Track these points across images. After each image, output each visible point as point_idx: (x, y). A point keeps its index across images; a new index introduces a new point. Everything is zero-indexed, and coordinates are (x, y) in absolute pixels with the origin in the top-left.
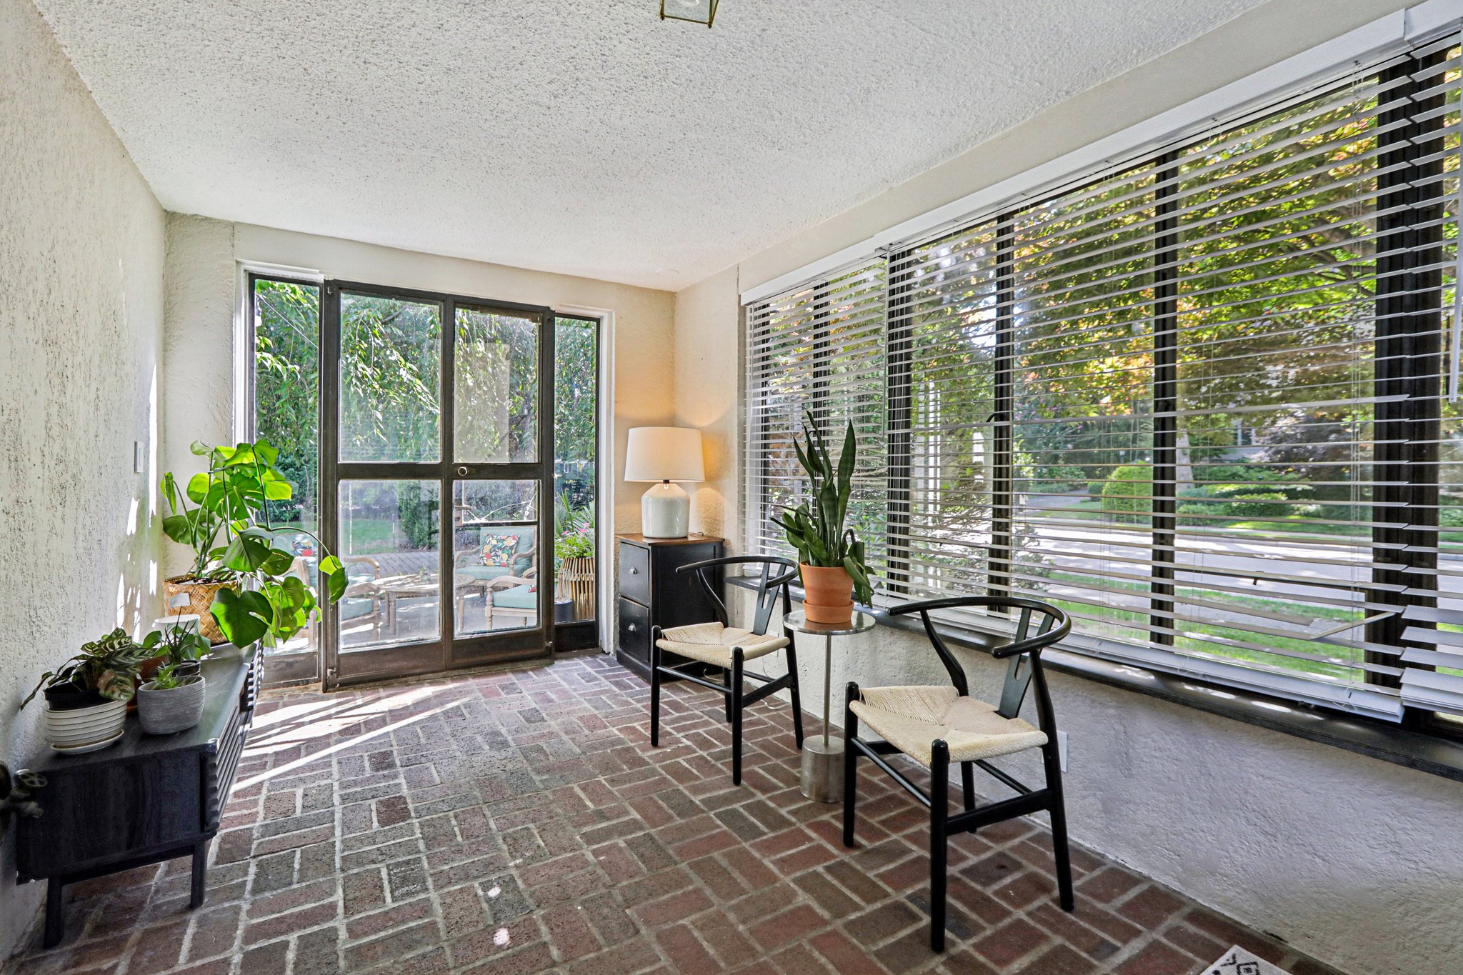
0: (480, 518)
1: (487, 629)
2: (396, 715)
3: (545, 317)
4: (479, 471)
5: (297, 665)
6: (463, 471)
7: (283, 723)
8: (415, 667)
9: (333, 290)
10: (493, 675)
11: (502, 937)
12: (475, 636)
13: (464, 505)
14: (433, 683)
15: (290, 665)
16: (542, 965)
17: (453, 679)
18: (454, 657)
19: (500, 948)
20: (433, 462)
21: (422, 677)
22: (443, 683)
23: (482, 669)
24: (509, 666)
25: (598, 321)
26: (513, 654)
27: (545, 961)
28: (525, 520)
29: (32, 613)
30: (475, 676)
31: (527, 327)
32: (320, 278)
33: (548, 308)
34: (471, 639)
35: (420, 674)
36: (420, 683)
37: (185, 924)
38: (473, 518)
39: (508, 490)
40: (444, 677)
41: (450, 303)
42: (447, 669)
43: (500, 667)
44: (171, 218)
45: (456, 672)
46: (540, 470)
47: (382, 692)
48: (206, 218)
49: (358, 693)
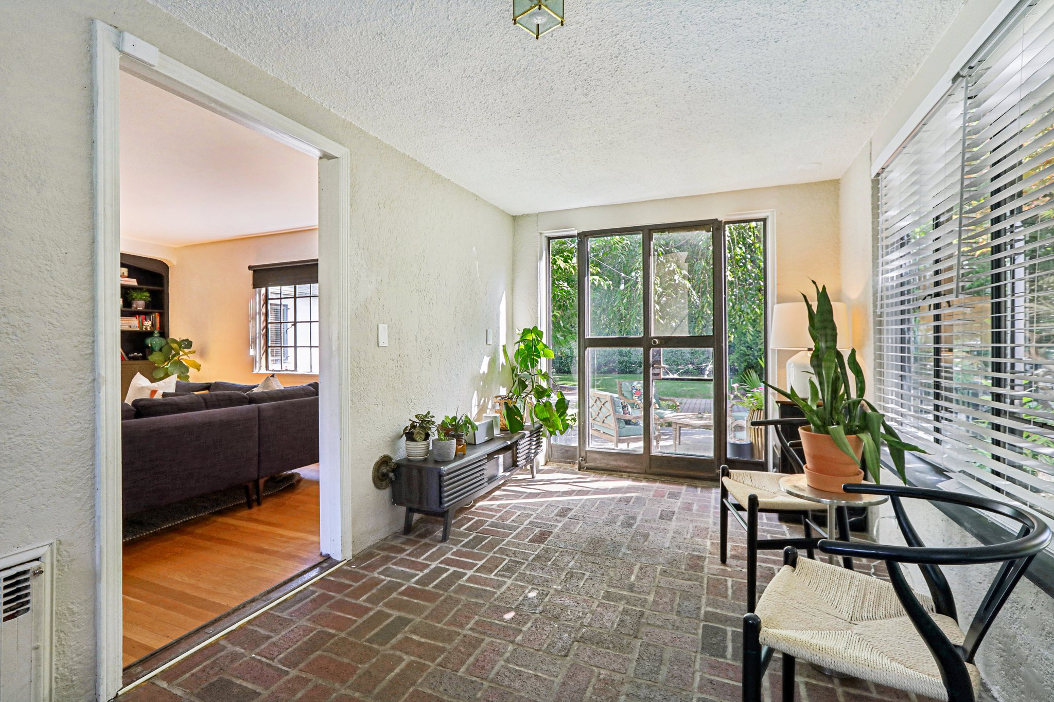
0: (673, 374)
1: (674, 452)
2: (598, 491)
3: (715, 227)
4: (667, 342)
5: (570, 452)
6: (655, 342)
7: (548, 480)
8: (627, 467)
9: (583, 237)
10: (675, 484)
11: (509, 616)
12: (665, 455)
13: (662, 365)
14: (633, 480)
15: (567, 451)
16: (508, 639)
17: (648, 480)
18: (650, 467)
19: (503, 620)
20: (638, 336)
21: (631, 474)
22: (641, 481)
23: (669, 479)
24: (688, 481)
25: (764, 220)
26: (692, 473)
27: (512, 638)
28: (706, 377)
29: (409, 400)
30: (663, 482)
31: (703, 237)
32: (575, 233)
33: (717, 219)
34: (662, 456)
35: (630, 472)
36: (628, 478)
37: (434, 546)
38: (668, 374)
39: (688, 355)
40: (644, 478)
41: (648, 231)
42: (646, 473)
43: (681, 480)
44: (515, 218)
45: (652, 477)
46: (714, 341)
47: (604, 478)
48: (528, 215)
49: (593, 475)
